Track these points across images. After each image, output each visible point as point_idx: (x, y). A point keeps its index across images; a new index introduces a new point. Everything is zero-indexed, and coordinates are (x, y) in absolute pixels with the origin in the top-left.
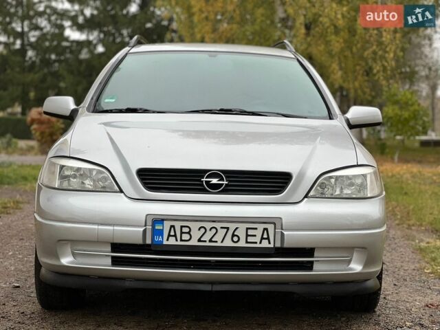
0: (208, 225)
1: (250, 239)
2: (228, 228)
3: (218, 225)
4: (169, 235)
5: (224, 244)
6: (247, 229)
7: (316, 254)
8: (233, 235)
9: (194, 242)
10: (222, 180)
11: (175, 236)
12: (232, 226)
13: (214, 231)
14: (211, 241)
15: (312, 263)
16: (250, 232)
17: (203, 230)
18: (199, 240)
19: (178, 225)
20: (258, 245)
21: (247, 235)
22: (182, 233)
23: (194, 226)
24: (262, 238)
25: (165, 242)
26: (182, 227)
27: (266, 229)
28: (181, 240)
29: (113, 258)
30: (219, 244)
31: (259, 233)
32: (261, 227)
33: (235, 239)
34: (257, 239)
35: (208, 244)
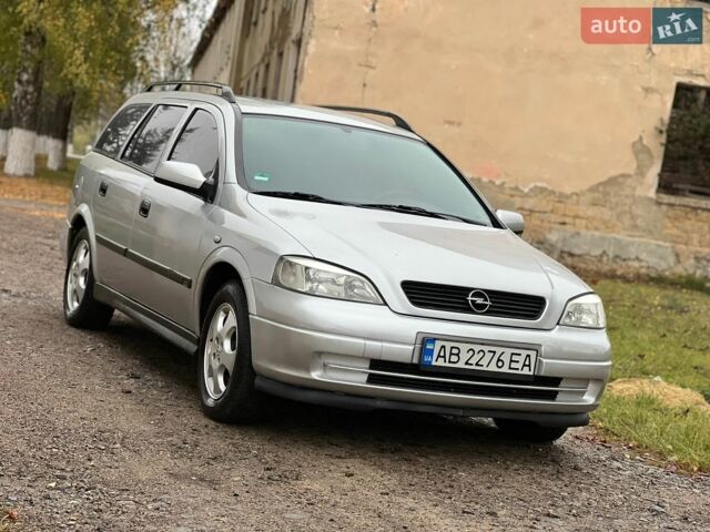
0: (477, 348)
1: (513, 365)
2: (494, 352)
3: (486, 348)
4: (439, 356)
5: (489, 369)
6: (513, 354)
7: (562, 384)
8: (499, 360)
9: (461, 365)
10: (486, 300)
11: (444, 357)
12: (499, 350)
13: (481, 354)
14: (477, 364)
15: (557, 392)
16: (514, 358)
17: (471, 353)
18: (467, 363)
19: (448, 345)
20: (519, 372)
21: (511, 361)
22: (451, 354)
23: (464, 347)
24: (524, 365)
25: (434, 363)
26: (452, 348)
27: (528, 356)
28: (450, 362)
29: (370, 375)
30: (484, 368)
31: (521, 359)
32: (524, 353)
33: (500, 364)
34: (519, 366)
35: (474, 367)
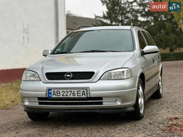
2: (71, 91)
5: (71, 97)
7: (103, 99)
9: (61, 96)
10: (71, 75)
11: (55, 94)
13: (67, 92)
15: (102, 102)
20: (81, 97)
23: (61, 91)
24: (83, 94)
26: (57, 91)
30: (69, 97)
32: (82, 90)
33: (74, 95)
35: (65, 97)
